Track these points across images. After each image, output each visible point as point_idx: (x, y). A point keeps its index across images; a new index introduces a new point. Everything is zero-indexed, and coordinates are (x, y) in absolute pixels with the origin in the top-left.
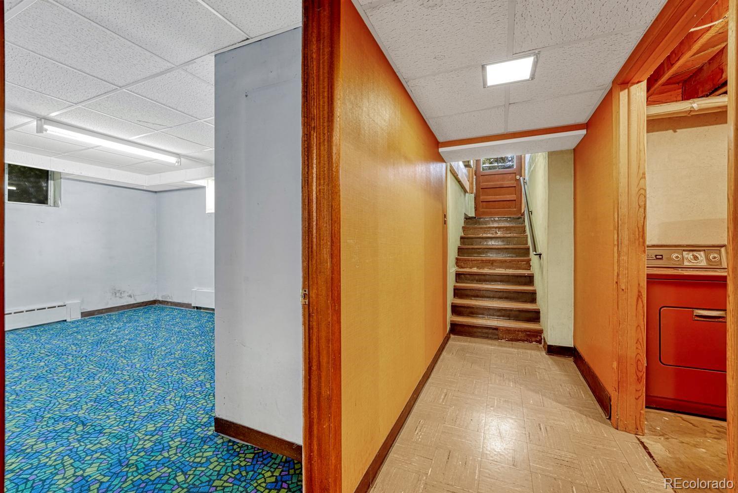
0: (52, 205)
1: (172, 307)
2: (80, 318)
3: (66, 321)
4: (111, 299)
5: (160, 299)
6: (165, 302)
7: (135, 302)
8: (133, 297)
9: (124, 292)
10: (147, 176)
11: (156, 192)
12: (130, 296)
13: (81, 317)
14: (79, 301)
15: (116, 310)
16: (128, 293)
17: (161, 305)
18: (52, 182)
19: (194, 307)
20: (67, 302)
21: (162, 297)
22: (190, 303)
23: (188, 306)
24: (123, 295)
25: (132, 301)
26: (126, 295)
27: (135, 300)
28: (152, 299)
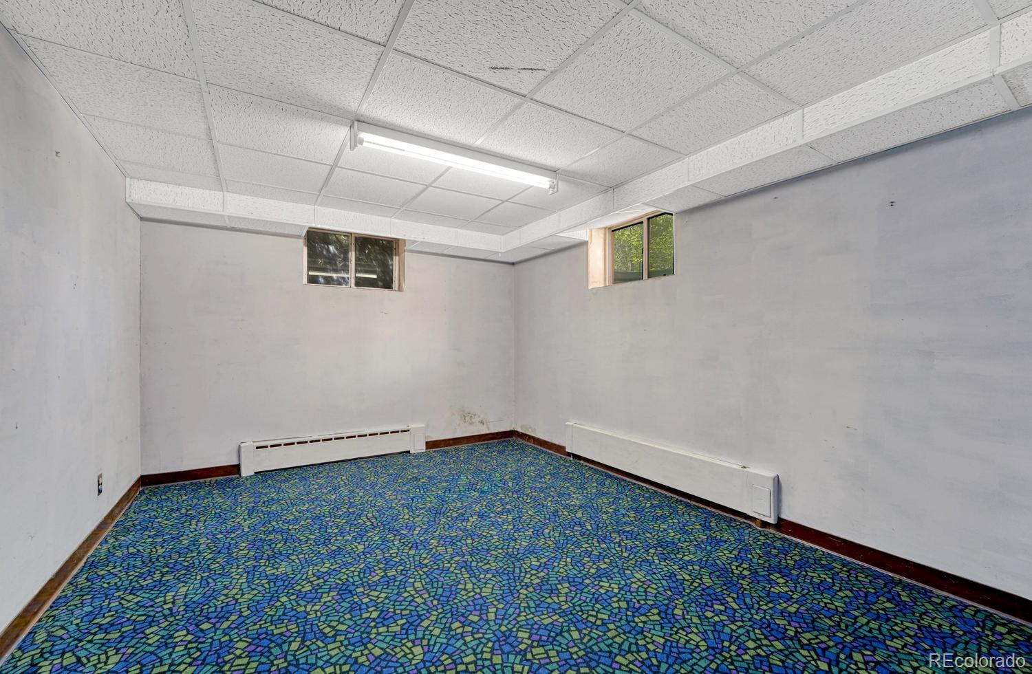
0: (397, 289)
1: (536, 446)
2: (424, 451)
3: (409, 452)
4: (459, 425)
5: (520, 430)
6: (526, 435)
7: (488, 432)
8: (485, 424)
9: (475, 415)
10: (502, 237)
11: (513, 264)
12: (482, 422)
13: (426, 449)
14: (423, 425)
15: (465, 441)
16: (479, 417)
17: (521, 441)
18: (397, 257)
19: (569, 454)
20: (412, 426)
21: (522, 427)
22: (563, 444)
23: (560, 449)
24: (473, 420)
25: (484, 430)
26: (476, 420)
27: (488, 428)
28: (508, 430)
